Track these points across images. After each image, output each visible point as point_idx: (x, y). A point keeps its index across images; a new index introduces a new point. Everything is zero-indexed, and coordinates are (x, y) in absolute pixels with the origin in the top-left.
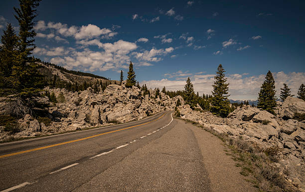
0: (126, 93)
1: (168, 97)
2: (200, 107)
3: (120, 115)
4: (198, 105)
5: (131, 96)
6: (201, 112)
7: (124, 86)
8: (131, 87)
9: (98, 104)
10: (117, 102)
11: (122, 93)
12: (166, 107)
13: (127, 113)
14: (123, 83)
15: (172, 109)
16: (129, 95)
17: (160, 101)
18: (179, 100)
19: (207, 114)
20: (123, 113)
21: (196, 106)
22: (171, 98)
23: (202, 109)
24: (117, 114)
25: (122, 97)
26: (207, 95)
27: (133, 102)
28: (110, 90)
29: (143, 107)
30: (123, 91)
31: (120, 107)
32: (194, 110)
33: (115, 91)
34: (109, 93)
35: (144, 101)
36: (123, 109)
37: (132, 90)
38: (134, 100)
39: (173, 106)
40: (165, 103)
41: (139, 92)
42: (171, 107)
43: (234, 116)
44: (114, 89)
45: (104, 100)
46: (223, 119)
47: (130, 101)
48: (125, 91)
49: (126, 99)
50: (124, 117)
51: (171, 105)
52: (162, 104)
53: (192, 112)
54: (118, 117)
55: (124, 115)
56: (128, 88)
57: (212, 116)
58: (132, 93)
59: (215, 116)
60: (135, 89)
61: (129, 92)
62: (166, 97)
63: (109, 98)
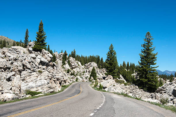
0: (34, 58)
1: (79, 63)
2: (123, 79)
3: (34, 85)
4: (121, 76)
5: (41, 61)
6: (125, 85)
7: (31, 49)
10: (24, 70)
11: (29, 58)
12: (78, 77)
13: (43, 83)
14: (30, 46)
15: (85, 80)
17: (69, 68)
19: (133, 88)
20: (39, 83)
21: (119, 78)
22: (82, 65)
23: (125, 82)
24: (31, 84)
25: (30, 63)
26: (128, 62)
27: (44, 69)
28: (12, 53)
29: (57, 77)
30: (30, 54)
31: (33, 75)
32: (117, 82)
33: (20, 55)
34: (12, 57)
35: (56, 69)
36: (38, 79)
37: (41, 55)
38: (44, 67)
39: (86, 76)
40: (76, 72)
41: (50, 57)
42: (83, 77)
43: (164, 91)
44: (18, 52)
45: (7, 66)
46: (151, 94)
47: (41, 68)
48: (33, 55)
49: (35, 66)
50: (39, 88)
51: (83, 75)
52: (72, 73)
53: (115, 85)
54: (33, 87)
55: (39, 86)
56: (36, 52)
57: (138, 90)
58: (42, 58)
59: (142, 90)
60: (45, 53)
61: (38, 57)
62: (76, 64)
63: (14, 63)
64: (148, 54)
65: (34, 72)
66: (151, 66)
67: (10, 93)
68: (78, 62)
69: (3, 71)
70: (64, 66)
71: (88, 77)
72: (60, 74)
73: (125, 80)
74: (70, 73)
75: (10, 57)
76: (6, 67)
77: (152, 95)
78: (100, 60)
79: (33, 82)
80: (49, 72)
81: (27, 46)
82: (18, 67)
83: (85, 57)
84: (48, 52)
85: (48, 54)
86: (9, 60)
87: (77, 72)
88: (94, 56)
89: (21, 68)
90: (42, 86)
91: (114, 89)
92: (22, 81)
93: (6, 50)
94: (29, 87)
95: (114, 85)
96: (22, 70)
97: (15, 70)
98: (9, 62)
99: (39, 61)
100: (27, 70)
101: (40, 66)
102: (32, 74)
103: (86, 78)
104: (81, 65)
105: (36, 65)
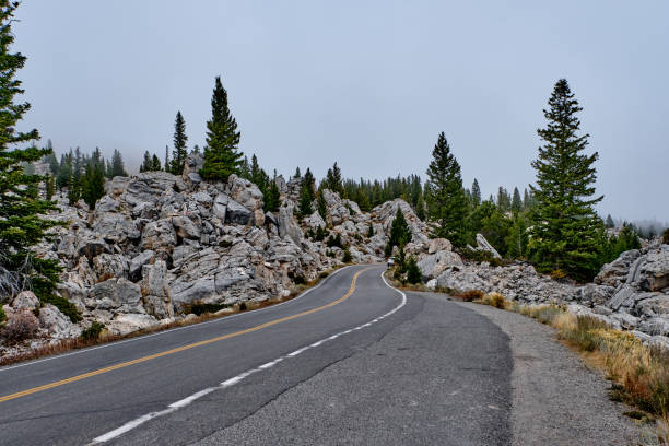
0: (208, 205)
1: (355, 207)
2: (489, 247)
3: (210, 286)
4: (479, 237)
5: (228, 213)
6: (494, 264)
7: (194, 176)
8: (225, 180)
9: (106, 251)
10: (180, 242)
11: (192, 205)
12: (352, 250)
13: (236, 277)
14: (191, 167)
15: (375, 259)
16: (220, 210)
17: (323, 225)
18: (400, 220)
19: (517, 272)
21: (472, 246)
22: (364, 210)
23: (497, 255)
24: (202, 283)
25: (193, 219)
26: (516, 190)
27: (238, 235)
28: (141, 195)
29: (279, 256)
30: (194, 195)
31: (206, 258)
32: (467, 257)
33: (165, 199)
34: (141, 205)
35: (276, 232)
36: (222, 266)
37: (228, 191)
38: (239, 229)
39: (379, 244)
40: (344, 234)
41: (256, 198)
42: (368, 250)
43: (621, 278)
44: (157, 190)
45: (127, 233)
46: (578, 289)
47: (229, 233)
48: (204, 196)
49: (211, 228)
50: (227, 294)
51: (367, 242)
52: (332, 237)
53: (460, 267)
54: (206, 293)
55: (226, 288)
56: (212, 187)
57: (535, 279)
58: (231, 201)
59: (549, 277)
60: (239, 185)
61: (218, 199)
62: (343, 209)
63: (148, 226)
64: (566, 160)
65: (210, 245)
66: (576, 197)
67: (138, 313)
68: (350, 203)
69: (119, 249)
70: (307, 220)
71: (381, 248)
72: (288, 248)
73: (494, 251)
74: (326, 239)
75: (134, 205)
76: (124, 237)
77: (579, 293)
78: (423, 189)
79: (206, 277)
80: (252, 244)
81: (183, 167)
82: (162, 236)
83: (372, 183)
84: (248, 182)
85: (249, 190)
86: (134, 217)
87: (349, 235)
88: (401, 178)
89: (171, 238)
90: (234, 287)
91: (457, 282)
92: (174, 276)
93: (122, 185)
94: (197, 293)
95: (456, 269)
96: (173, 243)
97: (154, 246)
98: (134, 222)
99: (224, 212)
100: (190, 242)
101: (227, 228)
102: (202, 253)
103: (378, 252)
104: (359, 212)
105: (214, 226)
